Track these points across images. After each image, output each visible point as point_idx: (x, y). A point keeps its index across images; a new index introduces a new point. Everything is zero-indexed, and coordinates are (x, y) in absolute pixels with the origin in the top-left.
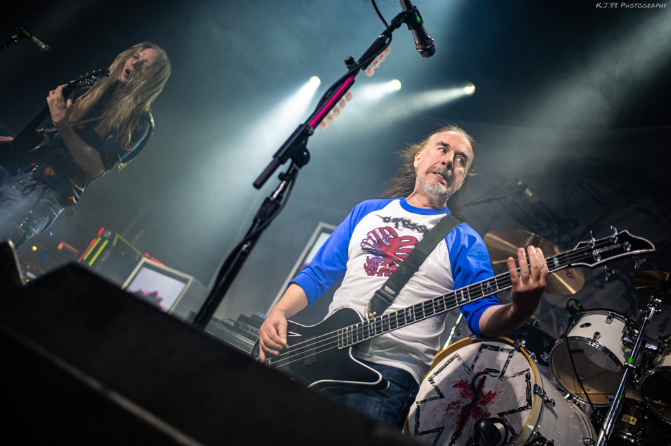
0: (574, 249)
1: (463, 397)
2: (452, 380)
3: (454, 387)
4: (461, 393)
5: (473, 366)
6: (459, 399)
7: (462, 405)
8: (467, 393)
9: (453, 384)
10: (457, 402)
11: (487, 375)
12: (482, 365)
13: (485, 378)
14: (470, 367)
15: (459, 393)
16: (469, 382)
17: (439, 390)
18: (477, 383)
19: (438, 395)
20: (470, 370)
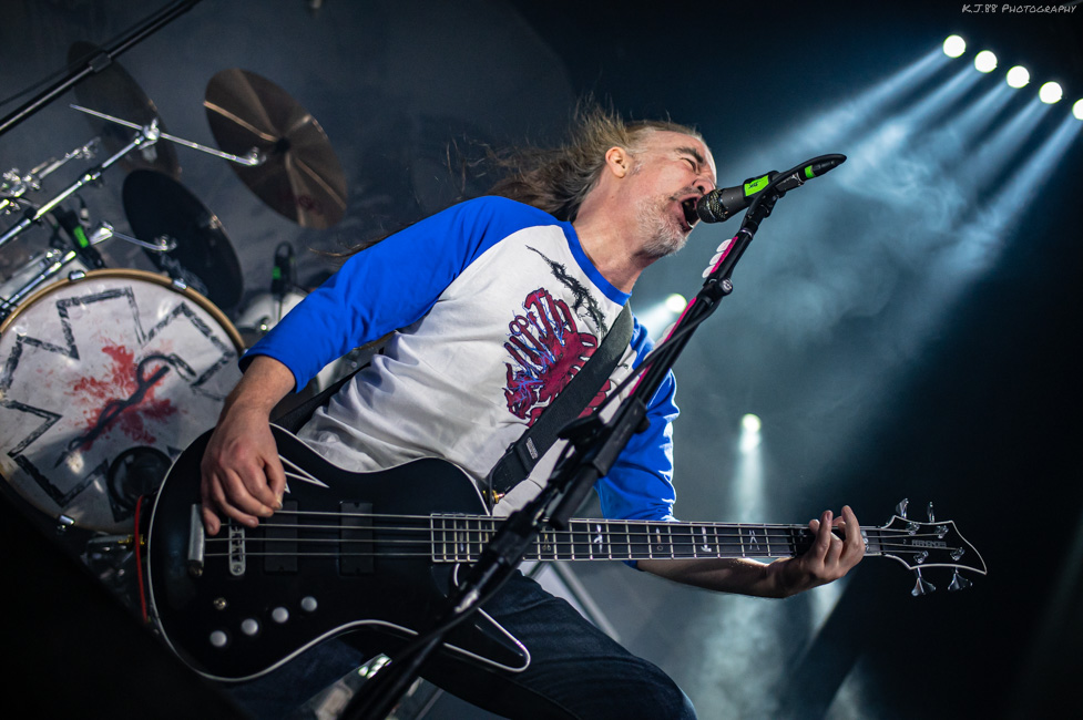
0: (883, 528)
1: (116, 380)
2: (103, 334)
3: (105, 350)
4: (114, 371)
5: (152, 334)
6: (106, 380)
7: (108, 395)
8: (126, 377)
9: (104, 345)
10: (100, 384)
11: (172, 368)
12: (170, 342)
13: (166, 369)
14: (147, 333)
15: (110, 368)
16: (136, 360)
17: (73, 339)
18: (150, 369)
19: (69, 349)
20: (144, 337)
